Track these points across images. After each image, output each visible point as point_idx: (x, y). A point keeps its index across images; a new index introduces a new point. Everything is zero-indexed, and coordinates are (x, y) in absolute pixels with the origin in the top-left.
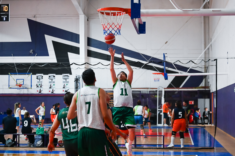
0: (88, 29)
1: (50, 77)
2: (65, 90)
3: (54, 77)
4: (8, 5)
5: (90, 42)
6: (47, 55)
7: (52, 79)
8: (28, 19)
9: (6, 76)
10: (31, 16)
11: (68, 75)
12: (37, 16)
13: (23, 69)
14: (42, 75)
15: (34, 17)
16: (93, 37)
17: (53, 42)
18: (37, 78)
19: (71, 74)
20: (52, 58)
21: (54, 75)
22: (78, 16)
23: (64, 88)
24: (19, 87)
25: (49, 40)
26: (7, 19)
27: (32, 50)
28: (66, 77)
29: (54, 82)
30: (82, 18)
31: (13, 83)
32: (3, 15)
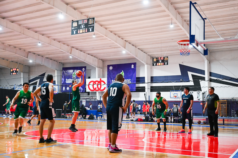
0: (209, 67)
1: (190, 92)
2: (198, 99)
3: (193, 92)
4: (168, 57)
5: (211, 74)
6: (189, 81)
9: (169, 93)
12: (184, 62)
15: (182, 63)
16: (212, 71)
17: (192, 75)
19: (201, 91)
20: (191, 83)
21: (193, 91)
22: (204, 61)
24: (175, 97)
25: (190, 74)
26: (167, 64)
27: (181, 79)
28: (199, 93)
30: (206, 62)
32: (166, 62)
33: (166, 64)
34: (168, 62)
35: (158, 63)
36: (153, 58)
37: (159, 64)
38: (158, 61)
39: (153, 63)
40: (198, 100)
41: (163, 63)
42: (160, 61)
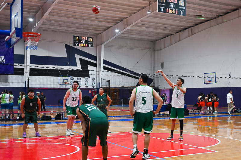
1: (78, 78)
2: (86, 86)
3: (80, 78)
7: (79, 80)
8: (65, 44)
10: (67, 42)
11: (88, 78)
12: (70, 43)
13: (64, 73)
14: (74, 77)
15: (69, 43)
18: (71, 79)
19: (89, 77)
21: (80, 77)
23: (86, 85)
25: (77, 57)
26: (92, 46)
27: (68, 63)
29: (80, 82)
31: (61, 82)
32: (90, 43)
33: (90, 46)
34: (92, 44)
35: (80, 44)
36: (74, 36)
37: (82, 45)
38: (80, 41)
39: (74, 42)
40: (85, 88)
41: (86, 45)
42: (83, 42)
